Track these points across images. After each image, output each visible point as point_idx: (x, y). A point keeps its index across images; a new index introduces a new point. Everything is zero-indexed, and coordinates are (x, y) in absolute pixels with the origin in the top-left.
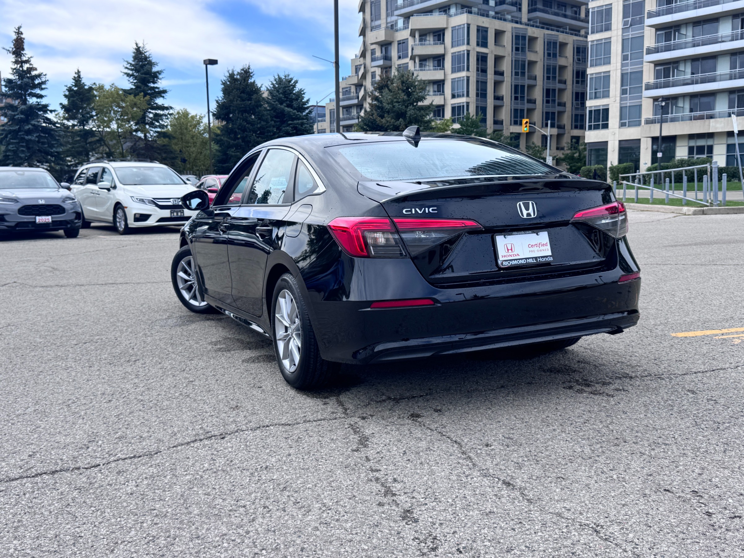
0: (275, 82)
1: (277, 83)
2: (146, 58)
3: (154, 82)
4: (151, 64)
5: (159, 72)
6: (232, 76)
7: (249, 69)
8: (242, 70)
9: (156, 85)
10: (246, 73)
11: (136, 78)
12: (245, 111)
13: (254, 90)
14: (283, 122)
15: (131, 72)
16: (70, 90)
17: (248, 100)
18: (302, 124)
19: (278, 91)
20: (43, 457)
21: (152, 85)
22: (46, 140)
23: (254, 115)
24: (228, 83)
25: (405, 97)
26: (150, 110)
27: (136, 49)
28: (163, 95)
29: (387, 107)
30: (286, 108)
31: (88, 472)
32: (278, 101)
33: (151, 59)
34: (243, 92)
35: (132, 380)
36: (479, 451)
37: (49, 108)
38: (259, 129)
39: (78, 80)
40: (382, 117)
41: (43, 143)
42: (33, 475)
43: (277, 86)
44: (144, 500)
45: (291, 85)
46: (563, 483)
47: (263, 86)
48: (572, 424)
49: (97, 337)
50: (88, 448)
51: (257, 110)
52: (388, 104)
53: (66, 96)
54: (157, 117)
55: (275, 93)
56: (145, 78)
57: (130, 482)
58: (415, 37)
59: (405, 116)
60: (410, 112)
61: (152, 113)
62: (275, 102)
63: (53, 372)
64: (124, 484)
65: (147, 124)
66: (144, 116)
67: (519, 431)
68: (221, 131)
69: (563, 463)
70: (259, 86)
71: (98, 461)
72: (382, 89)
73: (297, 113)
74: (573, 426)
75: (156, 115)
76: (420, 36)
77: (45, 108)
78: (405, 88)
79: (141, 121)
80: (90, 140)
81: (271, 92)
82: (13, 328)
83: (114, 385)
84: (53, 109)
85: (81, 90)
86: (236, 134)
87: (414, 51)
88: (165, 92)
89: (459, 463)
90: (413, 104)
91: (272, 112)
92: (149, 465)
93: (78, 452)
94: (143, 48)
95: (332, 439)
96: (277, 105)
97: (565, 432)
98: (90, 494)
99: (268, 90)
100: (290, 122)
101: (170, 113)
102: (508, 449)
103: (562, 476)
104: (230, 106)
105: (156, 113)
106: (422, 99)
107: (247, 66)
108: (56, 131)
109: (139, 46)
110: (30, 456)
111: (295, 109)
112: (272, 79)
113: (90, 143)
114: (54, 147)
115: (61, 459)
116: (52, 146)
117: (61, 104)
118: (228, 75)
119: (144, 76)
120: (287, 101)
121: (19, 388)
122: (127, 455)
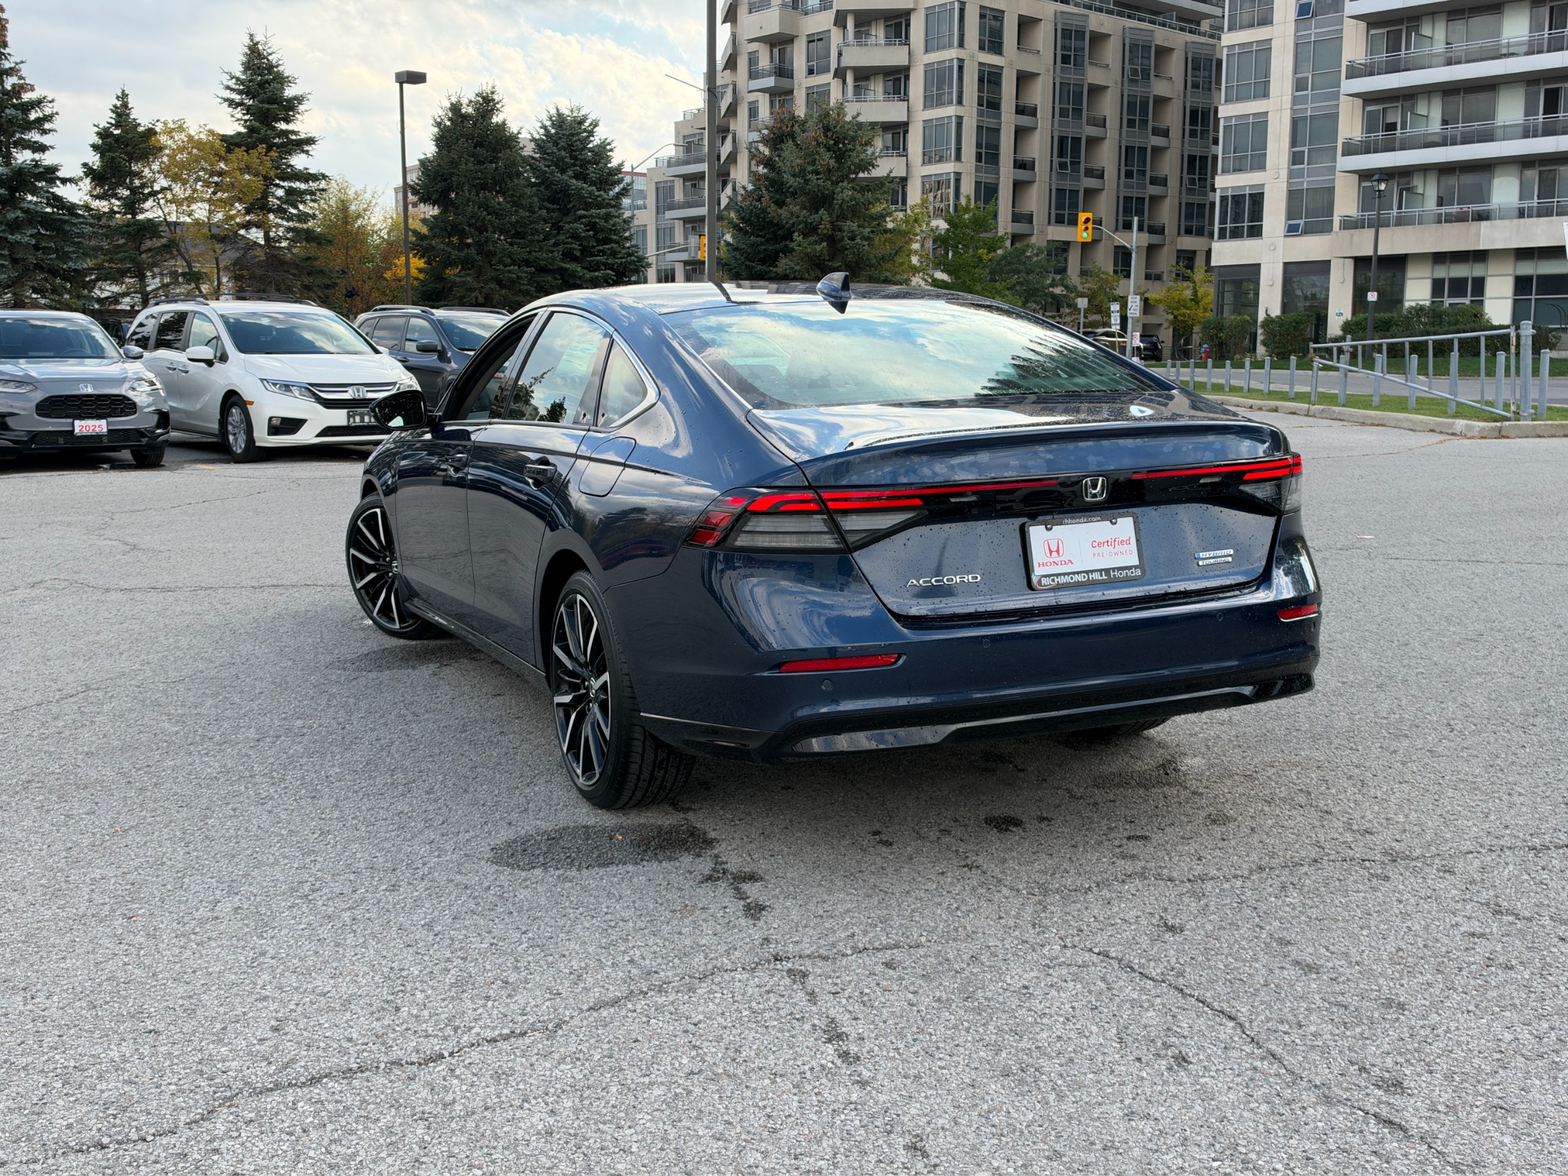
0: (548, 123)
1: (553, 125)
2: (271, 67)
3: (287, 121)
4: (282, 80)
5: (299, 99)
6: (455, 108)
7: (493, 93)
8: (477, 95)
9: (291, 127)
10: (487, 104)
11: (248, 110)
12: (483, 187)
13: (503, 140)
14: (566, 212)
15: (237, 97)
16: (104, 134)
17: (491, 162)
18: (607, 217)
19: (556, 144)
20: (305, 1034)
21: (282, 126)
22: (52, 245)
23: (503, 194)
24: (448, 123)
25: (832, 162)
26: (277, 182)
27: (250, 48)
28: (306, 148)
29: (792, 182)
30: (574, 181)
31: (423, 1075)
32: (557, 165)
33: (281, 68)
34: (479, 145)
35: (421, 832)
36: (1287, 1038)
37: (60, 174)
38: (513, 225)
39: (122, 113)
40: (780, 204)
41: (46, 250)
42: (303, 1079)
43: (553, 131)
44: (584, 1149)
45: (585, 131)
46: (1512, 1122)
47: (523, 131)
48: (1460, 969)
49: (299, 723)
50: (398, 1009)
51: (510, 185)
52: (794, 176)
53: (95, 147)
54: (293, 196)
55: (551, 148)
56: (268, 110)
57: (533, 1102)
58: (845, 27)
59: (831, 204)
60: (845, 193)
61: (283, 187)
62: (549, 166)
63: (234, 810)
64: (521, 1108)
65: (270, 211)
66: (265, 195)
67: (1352, 985)
68: (431, 229)
69: (1488, 1069)
70: (514, 130)
71: (434, 1045)
72: (782, 141)
73: (597, 193)
74: (1465, 973)
75: (290, 192)
76: (856, 26)
77: (50, 174)
78: (832, 142)
79: (260, 206)
80: (148, 244)
81: (539, 145)
82: (100, 694)
83: (387, 845)
84: (68, 176)
85: (130, 136)
86: (463, 235)
87: (842, 58)
88: (310, 141)
89: (1255, 1068)
90: (847, 177)
91: (542, 188)
92: (556, 1056)
93: (378, 1020)
94: (266, 44)
95: (939, 1000)
96: (552, 173)
97: (1455, 990)
98: (453, 1132)
99: (533, 140)
100: (582, 212)
101: (321, 187)
102: (1348, 1033)
103: (1500, 1102)
104: (451, 174)
105: (290, 187)
106: (868, 165)
107: (490, 87)
108: (75, 224)
109: (257, 39)
110: (275, 1029)
111: (593, 183)
112: (544, 117)
113: (149, 250)
114: (71, 259)
115: (350, 1040)
116: (65, 257)
117: (85, 165)
118: (449, 105)
119: (266, 106)
120: (574, 165)
121: (175, 850)
122: (494, 1028)
